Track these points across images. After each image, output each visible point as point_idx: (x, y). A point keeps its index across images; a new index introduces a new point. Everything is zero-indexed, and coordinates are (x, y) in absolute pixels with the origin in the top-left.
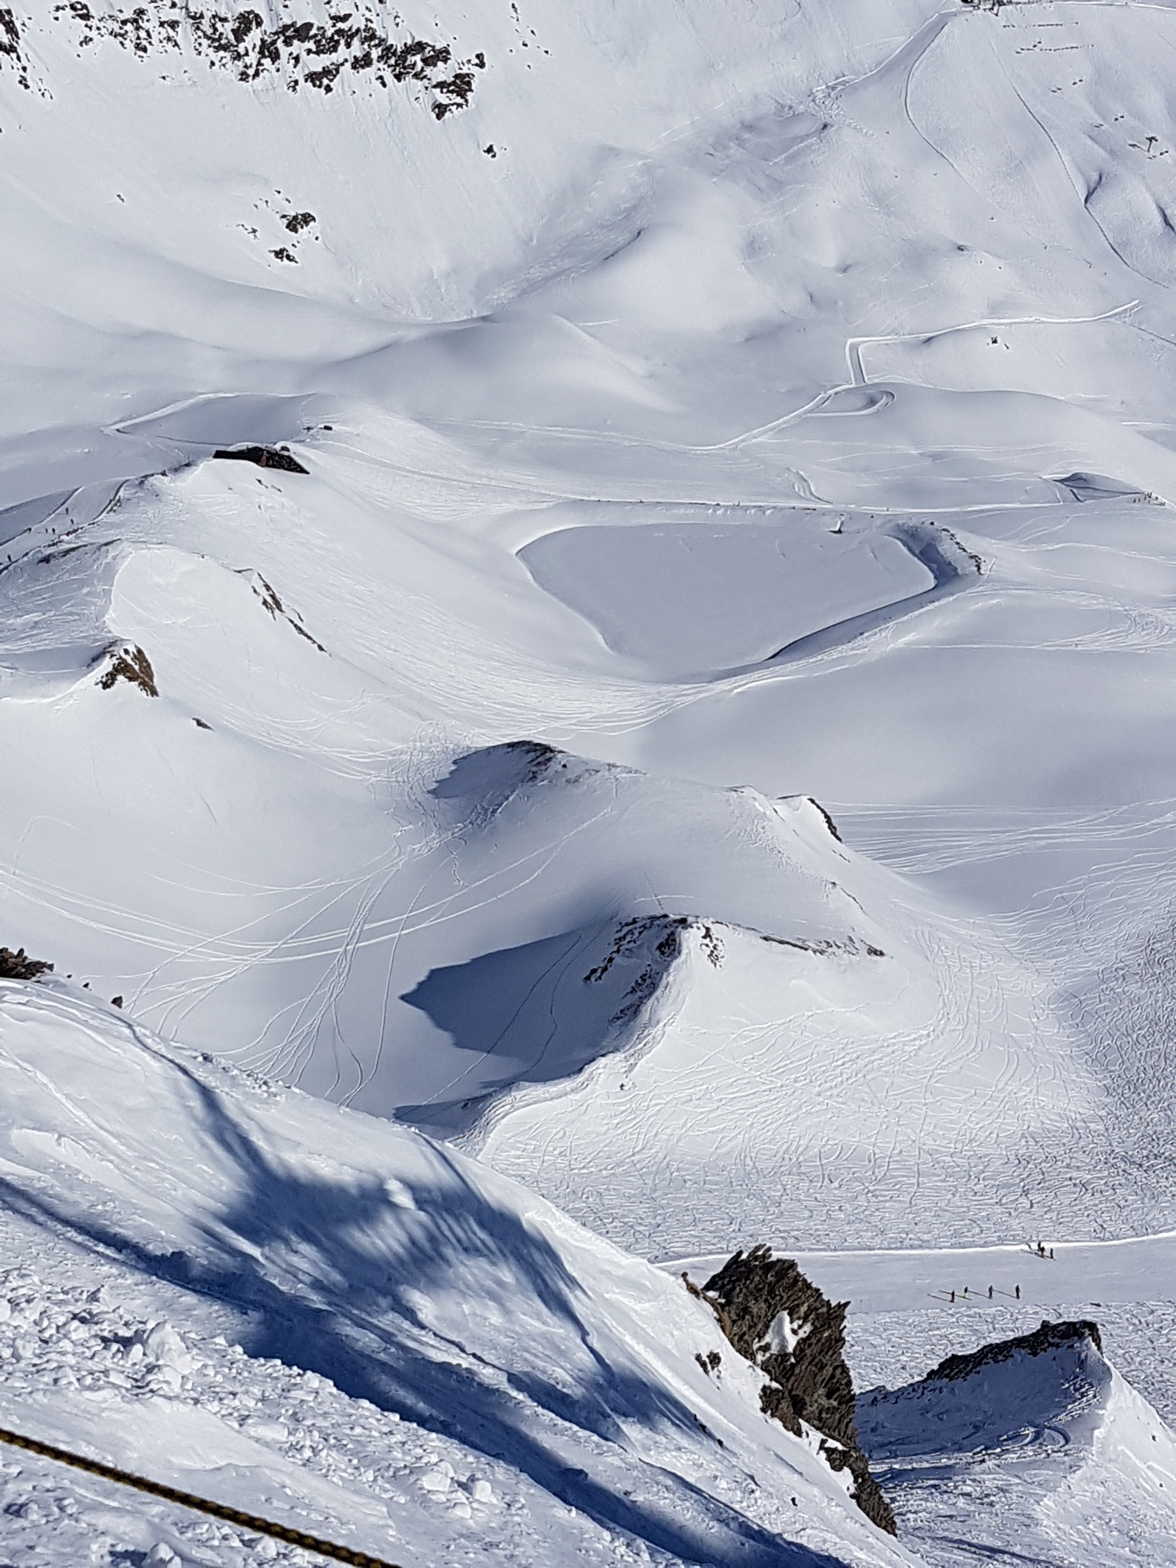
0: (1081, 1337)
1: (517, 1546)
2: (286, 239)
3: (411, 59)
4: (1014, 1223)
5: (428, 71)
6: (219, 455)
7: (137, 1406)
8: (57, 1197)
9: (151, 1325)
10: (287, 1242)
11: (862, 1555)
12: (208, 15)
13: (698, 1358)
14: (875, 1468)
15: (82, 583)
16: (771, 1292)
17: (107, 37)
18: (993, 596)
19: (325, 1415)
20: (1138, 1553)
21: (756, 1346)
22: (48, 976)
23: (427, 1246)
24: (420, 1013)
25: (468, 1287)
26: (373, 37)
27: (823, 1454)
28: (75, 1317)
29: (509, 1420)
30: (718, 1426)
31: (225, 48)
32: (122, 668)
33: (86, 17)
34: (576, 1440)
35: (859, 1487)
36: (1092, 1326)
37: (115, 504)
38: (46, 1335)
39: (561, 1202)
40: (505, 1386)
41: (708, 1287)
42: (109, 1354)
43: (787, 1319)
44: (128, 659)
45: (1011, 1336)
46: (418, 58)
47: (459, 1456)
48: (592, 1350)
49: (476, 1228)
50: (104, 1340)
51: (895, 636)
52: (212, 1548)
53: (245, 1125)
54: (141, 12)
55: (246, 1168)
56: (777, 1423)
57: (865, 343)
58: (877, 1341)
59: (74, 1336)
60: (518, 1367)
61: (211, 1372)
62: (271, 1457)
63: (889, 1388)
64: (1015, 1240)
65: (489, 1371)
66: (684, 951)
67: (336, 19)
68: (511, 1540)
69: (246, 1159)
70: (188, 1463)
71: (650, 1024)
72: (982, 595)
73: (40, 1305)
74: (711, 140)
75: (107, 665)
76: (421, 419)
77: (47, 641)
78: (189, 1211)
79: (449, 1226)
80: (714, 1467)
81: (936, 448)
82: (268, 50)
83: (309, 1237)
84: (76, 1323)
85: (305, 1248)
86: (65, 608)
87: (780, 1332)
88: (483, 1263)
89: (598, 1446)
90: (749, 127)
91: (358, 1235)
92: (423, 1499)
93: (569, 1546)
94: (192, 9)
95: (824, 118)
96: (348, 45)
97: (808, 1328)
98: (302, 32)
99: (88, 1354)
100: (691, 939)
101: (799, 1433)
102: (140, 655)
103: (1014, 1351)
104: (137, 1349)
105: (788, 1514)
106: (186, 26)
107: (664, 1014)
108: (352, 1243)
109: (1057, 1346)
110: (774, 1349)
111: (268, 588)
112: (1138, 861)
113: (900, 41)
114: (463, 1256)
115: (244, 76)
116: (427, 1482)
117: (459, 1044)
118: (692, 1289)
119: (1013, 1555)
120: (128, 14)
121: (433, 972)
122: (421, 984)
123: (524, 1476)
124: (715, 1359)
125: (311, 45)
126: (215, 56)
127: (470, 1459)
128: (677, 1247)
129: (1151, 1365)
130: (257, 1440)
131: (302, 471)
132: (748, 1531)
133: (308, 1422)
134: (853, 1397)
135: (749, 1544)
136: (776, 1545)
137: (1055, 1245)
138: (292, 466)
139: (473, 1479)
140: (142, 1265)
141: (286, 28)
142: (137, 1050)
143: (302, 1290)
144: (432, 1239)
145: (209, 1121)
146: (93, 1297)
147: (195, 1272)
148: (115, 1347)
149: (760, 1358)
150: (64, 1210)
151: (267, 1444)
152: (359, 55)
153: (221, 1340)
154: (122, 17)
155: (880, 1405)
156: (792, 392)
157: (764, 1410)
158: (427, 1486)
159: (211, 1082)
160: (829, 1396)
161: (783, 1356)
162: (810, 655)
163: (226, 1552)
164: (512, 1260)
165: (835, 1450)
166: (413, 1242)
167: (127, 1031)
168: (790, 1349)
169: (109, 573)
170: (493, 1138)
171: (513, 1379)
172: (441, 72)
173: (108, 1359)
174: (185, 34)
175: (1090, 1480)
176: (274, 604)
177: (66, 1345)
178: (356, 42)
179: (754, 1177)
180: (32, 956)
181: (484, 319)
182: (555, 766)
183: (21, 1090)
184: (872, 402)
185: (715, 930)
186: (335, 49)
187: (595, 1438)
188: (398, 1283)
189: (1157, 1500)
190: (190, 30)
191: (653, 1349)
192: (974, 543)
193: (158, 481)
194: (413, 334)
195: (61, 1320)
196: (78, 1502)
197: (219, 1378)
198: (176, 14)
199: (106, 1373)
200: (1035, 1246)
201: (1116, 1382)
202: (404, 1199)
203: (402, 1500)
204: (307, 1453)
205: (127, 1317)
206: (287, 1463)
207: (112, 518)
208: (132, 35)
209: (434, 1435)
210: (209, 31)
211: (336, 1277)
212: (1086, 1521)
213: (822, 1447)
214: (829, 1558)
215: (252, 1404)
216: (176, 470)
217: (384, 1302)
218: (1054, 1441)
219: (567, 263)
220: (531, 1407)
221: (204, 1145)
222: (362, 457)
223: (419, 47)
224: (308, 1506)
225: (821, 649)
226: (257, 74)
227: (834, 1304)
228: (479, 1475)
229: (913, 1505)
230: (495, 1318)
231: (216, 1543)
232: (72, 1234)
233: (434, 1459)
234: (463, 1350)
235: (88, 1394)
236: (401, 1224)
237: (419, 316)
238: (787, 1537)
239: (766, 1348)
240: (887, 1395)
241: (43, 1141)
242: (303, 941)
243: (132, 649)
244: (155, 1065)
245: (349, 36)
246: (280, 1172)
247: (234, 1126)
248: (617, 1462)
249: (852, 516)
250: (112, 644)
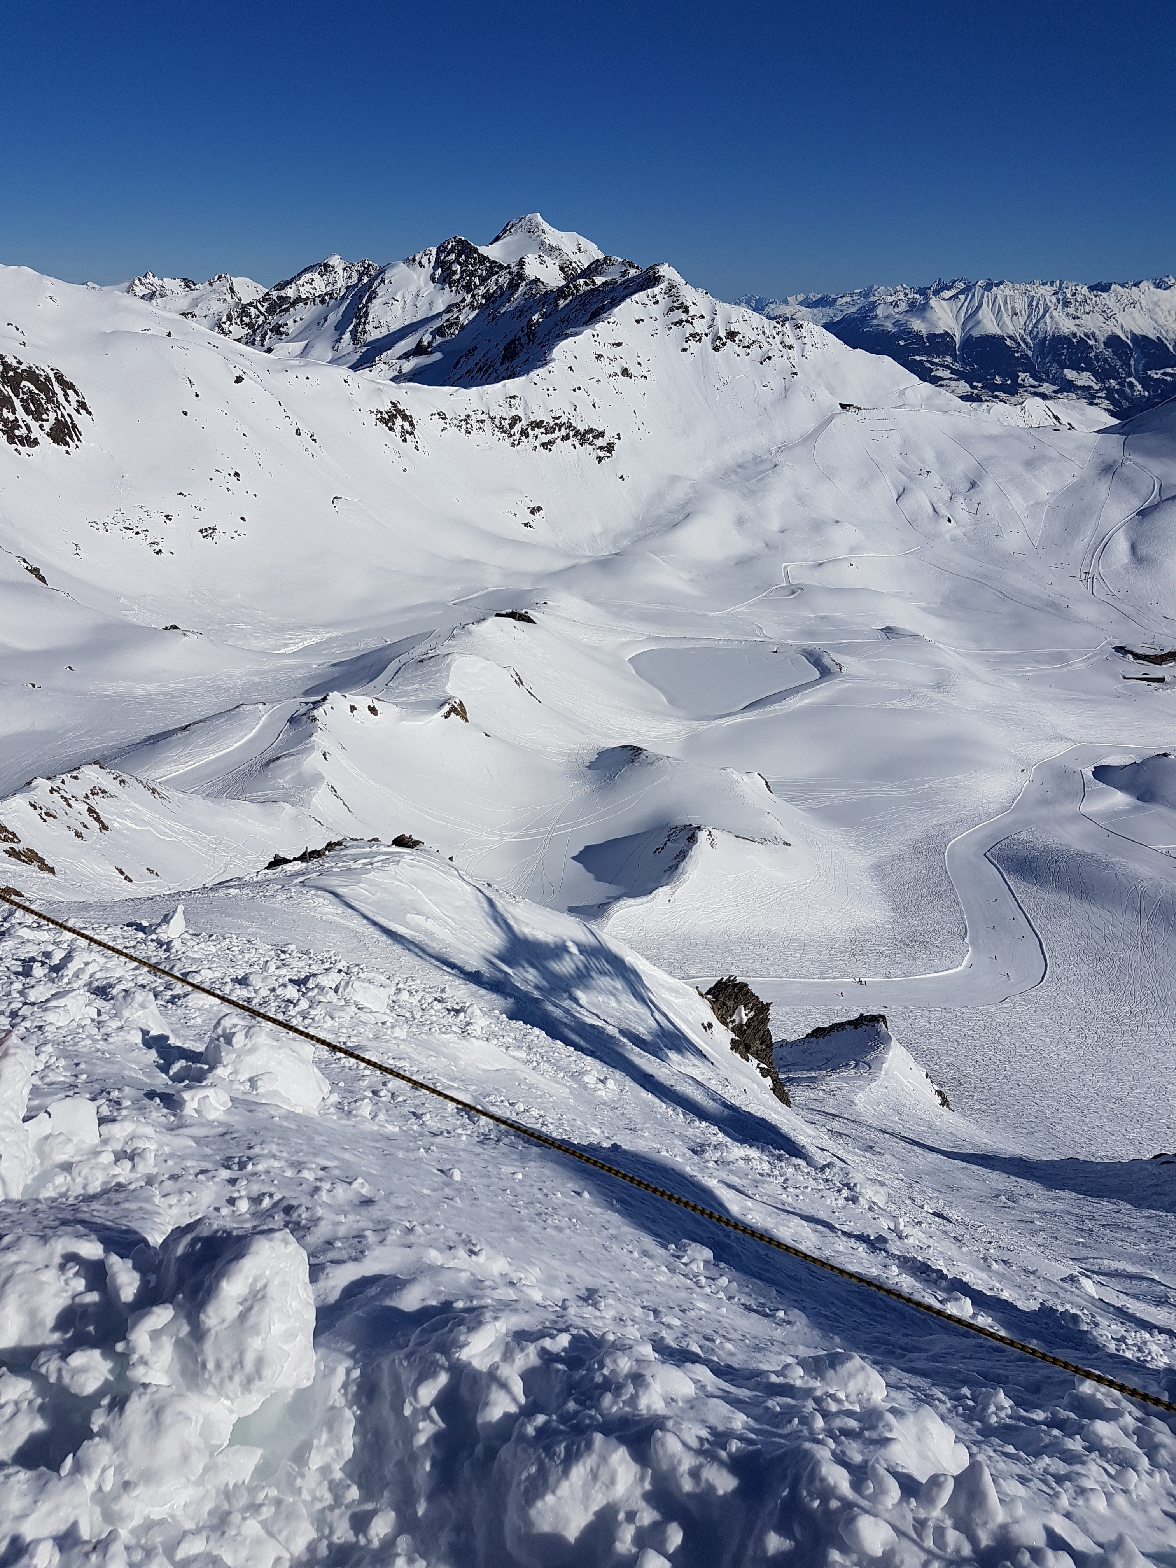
0: (878, 1022)
1: (626, 1109)
2: (530, 518)
3: (588, 436)
4: (848, 969)
5: (595, 442)
6: (497, 615)
7: (464, 1041)
8: (426, 944)
9: (468, 1004)
10: (524, 967)
11: (776, 1116)
12: (498, 417)
13: (703, 1025)
14: (781, 1076)
15: (437, 672)
16: (736, 996)
17: (454, 428)
18: (847, 682)
19: (542, 1047)
20: (902, 1120)
21: (729, 1020)
22: (422, 847)
23: (584, 971)
24: (581, 865)
25: (602, 989)
26: (571, 426)
27: (758, 1070)
28: (435, 999)
29: (620, 1050)
30: (712, 1055)
31: (505, 432)
32: (453, 710)
33: (444, 418)
34: (649, 1060)
35: (775, 1085)
36: (883, 1017)
37: (452, 637)
38: (424, 1007)
39: (641, 951)
40: (618, 1035)
41: (707, 993)
42: (450, 1016)
43: (743, 1009)
44: (456, 705)
45: (845, 1020)
46: (591, 435)
47: (600, 1067)
48: (655, 1019)
49: (605, 964)
50: (448, 1010)
51: (801, 700)
52: (497, 1106)
53: (506, 915)
54: (468, 416)
55: (506, 934)
56: (738, 1055)
57: (791, 566)
58: (784, 1019)
59: (435, 1008)
60: (623, 1026)
61: (493, 1026)
62: (520, 1066)
63: (788, 1040)
64: (848, 976)
65: (610, 1027)
66: (699, 841)
67: (555, 418)
68: (622, 1107)
69: (507, 930)
70: (485, 1067)
71: (682, 873)
72: (842, 682)
73: (421, 994)
74: (722, 472)
75: (447, 708)
76: (588, 599)
77: (421, 697)
78: (482, 952)
79: (594, 962)
80: (710, 1074)
81: (822, 614)
82: (524, 433)
83: (533, 965)
84: (436, 1002)
85: (531, 970)
86: (430, 682)
87: (740, 1015)
88: (608, 979)
89: (659, 1064)
90: (740, 466)
91: (554, 965)
92: (585, 1086)
93: (648, 1110)
94: (491, 414)
95: (775, 461)
96: (560, 430)
97: (752, 1013)
98: (539, 424)
99: (441, 1016)
100: (702, 836)
101: (747, 1060)
102: (461, 704)
103: (847, 1027)
104: (462, 1015)
105: (743, 1097)
106: (488, 422)
107: (689, 869)
108: (551, 968)
109: (867, 1025)
110: (737, 1022)
111: (517, 675)
112: (911, 806)
113: (812, 427)
114: (599, 976)
115: (513, 445)
116: (586, 1079)
117: (597, 880)
118: (700, 994)
119: (844, 1118)
120: (463, 417)
121: (586, 847)
122: (581, 852)
123: (627, 1077)
124: (710, 1025)
125: (543, 430)
126: (501, 436)
127: (605, 1069)
128: (693, 973)
129: (910, 1036)
130: (514, 1057)
131: (534, 623)
132: (725, 1104)
133: (535, 1050)
134: (772, 1045)
135: (727, 1111)
136: (739, 1112)
137: (867, 980)
138: (530, 621)
139: (606, 1078)
140: (462, 976)
141: (532, 422)
142: (460, 881)
143: (529, 989)
144: (586, 967)
145: (490, 913)
146: (443, 991)
147: (486, 979)
148: (453, 1013)
149: (730, 1025)
150: (431, 951)
151: (517, 1059)
152: (565, 434)
153: (497, 1012)
154: (460, 418)
155: (784, 1048)
156: (756, 588)
157: (732, 1049)
158: (586, 1081)
159: (491, 896)
160: (761, 1044)
161: (741, 1025)
162: (761, 708)
163: (503, 1108)
164: (620, 978)
165: (763, 1068)
166: (578, 968)
167: (456, 873)
168: (744, 1023)
169: (449, 666)
170: (611, 921)
171: (621, 1031)
172: (601, 442)
173: (450, 1019)
174: (488, 426)
175: (881, 1086)
176: (520, 682)
177: (432, 1012)
178: (563, 428)
179: (728, 943)
180: (415, 838)
181: (617, 554)
182: (642, 757)
183: (411, 898)
184: (793, 593)
185: (714, 832)
186: (554, 432)
187: (658, 1060)
188: (571, 987)
189: (912, 1097)
190: (490, 424)
191: (682, 1020)
192: (838, 658)
193: (470, 627)
194: (585, 561)
195: (430, 1000)
196: (442, 1085)
197: (497, 1029)
198: (484, 417)
199: (451, 1026)
200: (857, 980)
201: (894, 1043)
202: (574, 950)
203: (575, 1086)
204: (535, 1064)
205: (457, 1000)
206: (527, 1068)
207: (451, 643)
208: (464, 427)
209: (589, 1058)
210: (498, 425)
211: (544, 983)
212: (878, 1104)
213: (758, 1067)
214: (762, 1119)
215: (511, 1041)
216: (479, 622)
217: (565, 995)
218: (864, 1068)
219: (656, 528)
220: (630, 1045)
221: (488, 923)
222: (560, 617)
223: (591, 430)
224: (536, 1088)
225: (766, 705)
226: (519, 444)
227: (765, 1003)
228: (608, 1076)
229: (798, 1093)
230: (614, 1004)
231: (498, 1103)
232: (433, 961)
233: (589, 1068)
234: (599, 1018)
235: (443, 1036)
236: (572, 960)
237: (588, 554)
238: (744, 1108)
239: (733, 1021)
240: (787, 1043)
241: (420, 919)
242: (529, 832)
243: (458, 701)
244: (468, 888)
245: (560, 426)
246: (521, 936)
247: (502, 915)
248: (667, 1071)
249: (782, 645)
250: (449, 699)
